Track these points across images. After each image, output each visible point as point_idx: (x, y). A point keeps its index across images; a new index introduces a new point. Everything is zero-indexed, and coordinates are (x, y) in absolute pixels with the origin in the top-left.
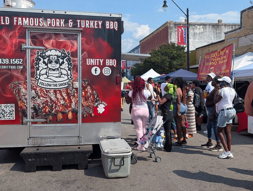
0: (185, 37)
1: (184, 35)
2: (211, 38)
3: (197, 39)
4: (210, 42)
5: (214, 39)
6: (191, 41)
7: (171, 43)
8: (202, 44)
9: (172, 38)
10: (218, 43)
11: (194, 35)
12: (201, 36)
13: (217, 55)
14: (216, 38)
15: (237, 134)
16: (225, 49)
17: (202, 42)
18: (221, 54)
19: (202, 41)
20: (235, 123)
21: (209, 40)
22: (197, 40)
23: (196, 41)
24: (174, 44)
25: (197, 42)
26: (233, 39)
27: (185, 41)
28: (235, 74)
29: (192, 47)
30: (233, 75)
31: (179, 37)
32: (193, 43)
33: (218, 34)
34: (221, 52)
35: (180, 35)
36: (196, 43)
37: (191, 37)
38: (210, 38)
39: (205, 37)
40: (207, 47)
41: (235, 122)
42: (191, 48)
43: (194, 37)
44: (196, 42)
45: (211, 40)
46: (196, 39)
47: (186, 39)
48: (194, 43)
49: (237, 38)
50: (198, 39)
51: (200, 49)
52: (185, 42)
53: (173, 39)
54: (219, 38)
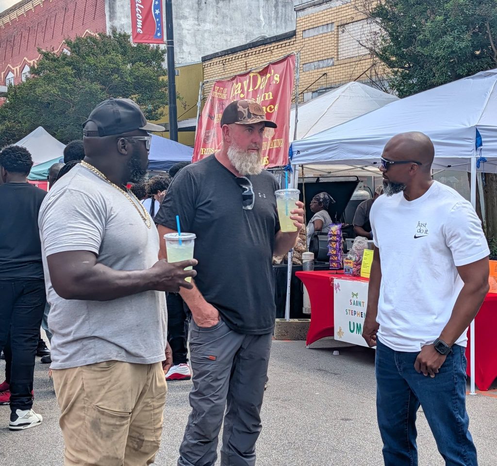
0: (159, 16)
1: (156, 7)
2: (259, 20)
3: (208, 20)
4: (256, 36)
5: (270, 24)
6: (187, 27)
7: (114, 31)
8: (226, 41)
9: (118, 15)
10: (274, 42)
11: (197, 5)
12: (223, 10)
13: (249, 88)
14: (274, 23)
15: (308, 347)
16: (273, 71)
17: (227, 33)
18: (260, 85)
19: (228, 29)
20: (304, 312)
21: (251, 28)
22: (208, 26)
23: (205, 28)
24: (125, 37)
25: (210, 32)
26: (321, 28)
27: (158, 32)
28: (298, 152)
29: (194, 50)
30: (295, 155)
31: (138, 15)
32: (195, 36)
33: (280, 8)
34: (259, 77)
35: (140, 8)
36: (206, 35)
37: (187, 14)
38: (254, 22)
39: (237, 16)
40: (240, 54)
41: (304, 309)
42: (190, 53)
43: (198, 14)
44: (205, 31)
45: (259, 26)
46: (204, 21)
47: (161, 21)
48: (199, 38)
49: (335, 28)
50: (214, 20)
51: (215, 60)
52: (159, 34)
53: (120, 17)
54: (285, 22)
